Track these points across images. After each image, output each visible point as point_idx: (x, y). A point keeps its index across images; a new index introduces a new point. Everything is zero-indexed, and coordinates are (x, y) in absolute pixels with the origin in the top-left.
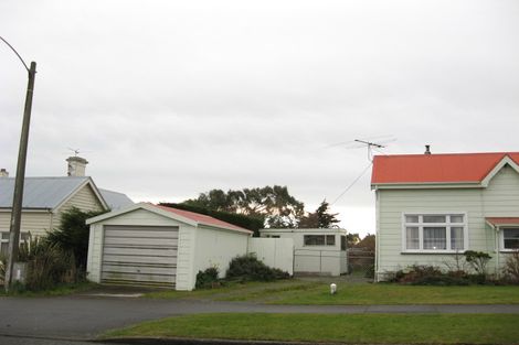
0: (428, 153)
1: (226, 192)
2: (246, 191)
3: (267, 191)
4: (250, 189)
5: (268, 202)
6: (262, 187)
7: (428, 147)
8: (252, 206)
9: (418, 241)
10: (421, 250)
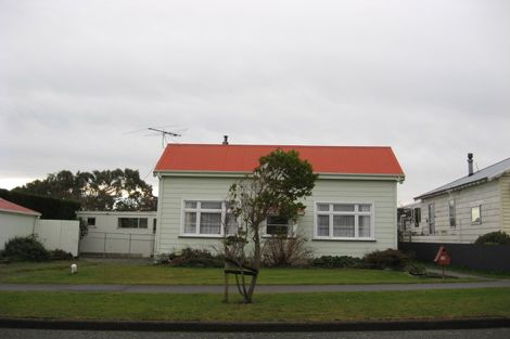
0: (226, 143)
1: (75, 174)
2: (96, 173)
3: (118, 173)
4: (101, 171)
5: (118, 185)
6: (112, 169)
7: (226, 137)
8: (101, 187)
9: (195, 226)
10: (197, 234)
